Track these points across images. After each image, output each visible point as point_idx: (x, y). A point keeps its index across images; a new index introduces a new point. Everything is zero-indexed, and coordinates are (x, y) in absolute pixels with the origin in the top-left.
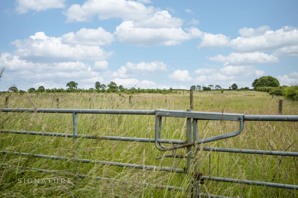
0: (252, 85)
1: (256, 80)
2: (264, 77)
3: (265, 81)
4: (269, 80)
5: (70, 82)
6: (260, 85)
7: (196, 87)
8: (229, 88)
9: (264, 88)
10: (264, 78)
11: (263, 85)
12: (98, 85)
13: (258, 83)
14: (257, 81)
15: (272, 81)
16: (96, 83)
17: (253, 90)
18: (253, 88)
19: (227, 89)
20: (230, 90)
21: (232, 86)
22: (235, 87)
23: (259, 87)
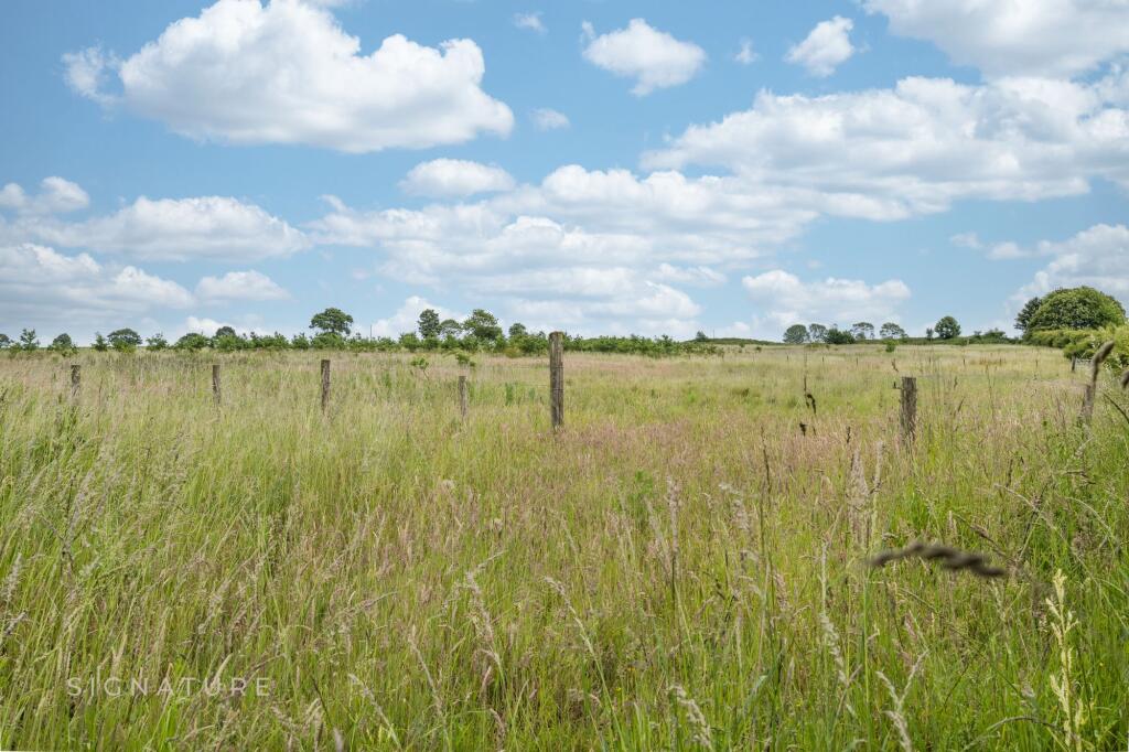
0: (1015, 323)
1: (1034, 304)
2: (1066, 291)
3: (1070, 306)
4: (1085, 303)
5: (323, 311)
6: (1047, 322)
7: (808, 330)
8: (925, 335)
9: (1062, 335)
10: (1064, 295)
11: (1059, 320)
12: (429, 322)
13: (1042, 314)
14: (1037, 306)
15: (1097, 306)
16: (422, 316)
17: (1020, 342)
18: (1019, 333)
19: (919, 339)
20: (929, 340)
21: (939, 328)
22: (948, 332)
23: (1043, 330)
